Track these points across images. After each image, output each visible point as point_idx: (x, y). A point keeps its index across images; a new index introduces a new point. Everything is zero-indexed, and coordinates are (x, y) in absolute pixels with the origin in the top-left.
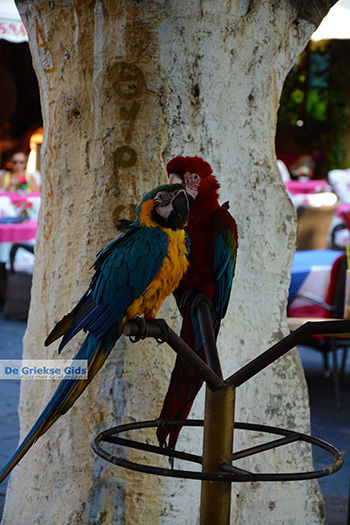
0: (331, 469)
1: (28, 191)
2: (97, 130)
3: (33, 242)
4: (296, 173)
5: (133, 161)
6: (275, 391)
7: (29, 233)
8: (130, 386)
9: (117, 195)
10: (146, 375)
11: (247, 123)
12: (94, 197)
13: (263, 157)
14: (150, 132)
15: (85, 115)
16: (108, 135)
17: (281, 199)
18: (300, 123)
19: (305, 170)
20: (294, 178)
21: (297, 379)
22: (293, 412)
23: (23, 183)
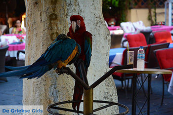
0: (125, 113)
1: (22, 34)
2: (44, 9)
3: (24, 50)
4: (110, 24)
5: (56, 18)
6: (106, 91)
7: (23, 47)
8: (59, 91)
9: (51, 29)
10: (64, 88)
11: (93, 4)
12: (44, 30)
13: (98, 15)
14: (61, 8)
15: (40, 4)
16: (47, 10)
17: (105, 29)
18: (110, 8)
19: (113, 23)
20: (109, 26)
21: (113, 87)
22: (112, 97)
23: (20, 31)
